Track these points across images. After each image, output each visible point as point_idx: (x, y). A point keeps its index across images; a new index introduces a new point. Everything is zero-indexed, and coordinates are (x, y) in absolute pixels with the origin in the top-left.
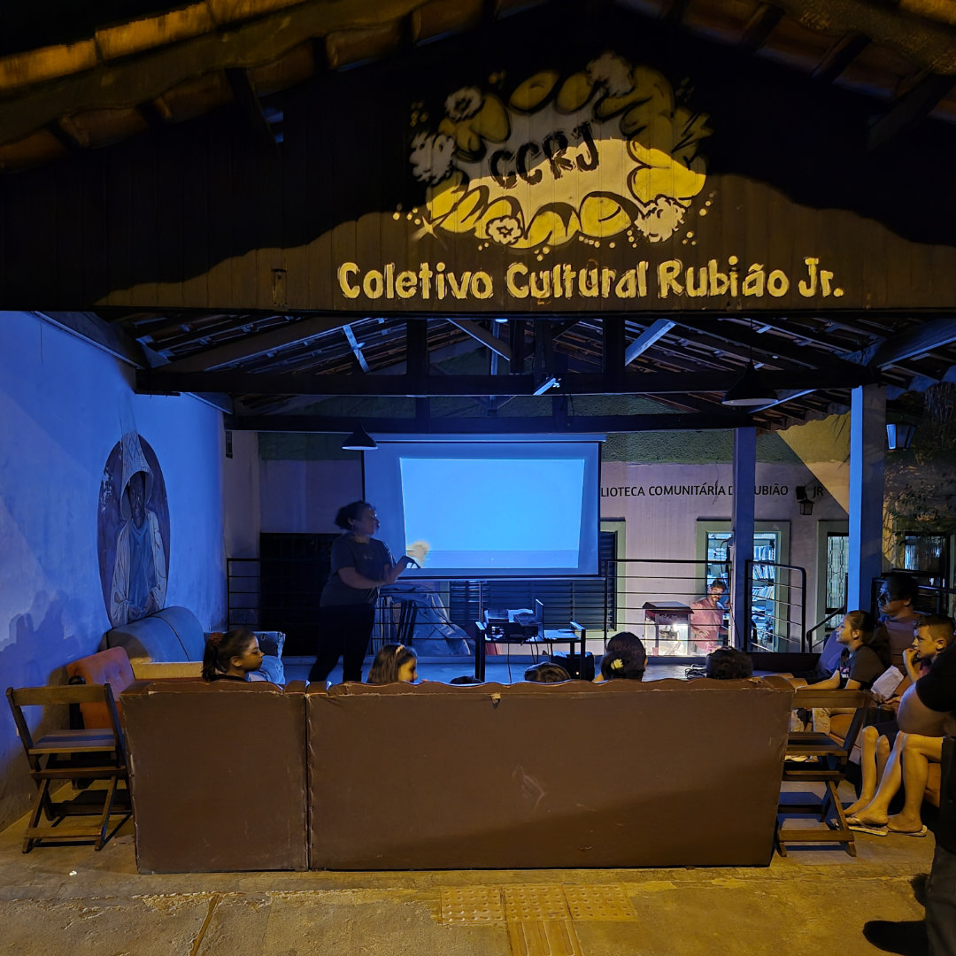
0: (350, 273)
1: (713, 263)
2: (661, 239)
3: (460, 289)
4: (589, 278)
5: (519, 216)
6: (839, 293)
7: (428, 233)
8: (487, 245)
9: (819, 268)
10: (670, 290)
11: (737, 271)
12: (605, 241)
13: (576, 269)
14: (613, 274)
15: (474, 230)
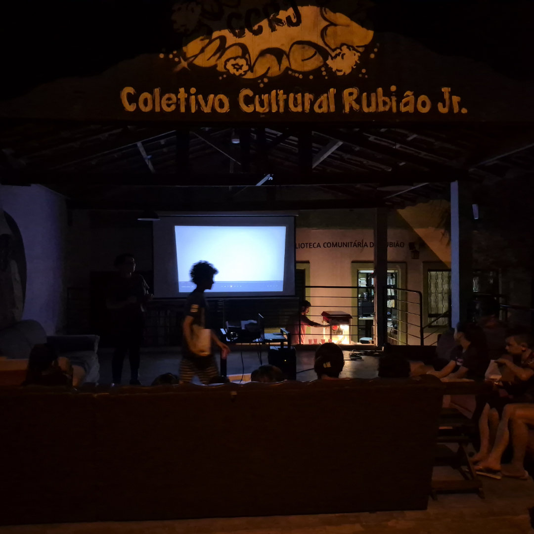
0: (129, 95)
1: (380, 90)
2: (344, 73)
3: (206, 105)
4: (295, 99)
6: (464, 111)
7: (184, 68)
8: (225, 76)
9: (451, 94)
10: (351, 108)
11: (396, 96)
12: (306, 74)
13: (287, 93)
14: (311, 96)
15: (216, 66)
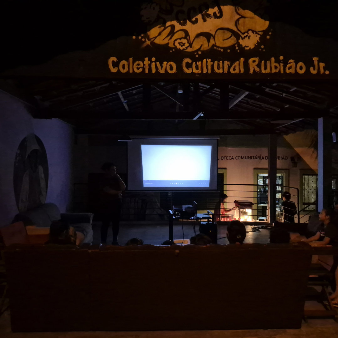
0: (113, 62)
1: (273, 59)
2: (250, 48)
3: (162, 69)
4: (218, 65)
5: (188, 38)
6: (327, 72)
7: (148, 45)
8: (174, 50)
9: (319, 62)
10: (254, 70)
11: (283, 63)
12: (225, 49)
13: (213, 61)
14: (229, 63)
15: (168, 44)
